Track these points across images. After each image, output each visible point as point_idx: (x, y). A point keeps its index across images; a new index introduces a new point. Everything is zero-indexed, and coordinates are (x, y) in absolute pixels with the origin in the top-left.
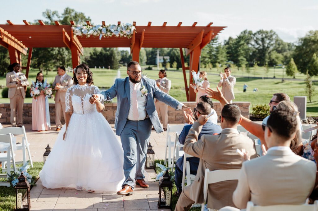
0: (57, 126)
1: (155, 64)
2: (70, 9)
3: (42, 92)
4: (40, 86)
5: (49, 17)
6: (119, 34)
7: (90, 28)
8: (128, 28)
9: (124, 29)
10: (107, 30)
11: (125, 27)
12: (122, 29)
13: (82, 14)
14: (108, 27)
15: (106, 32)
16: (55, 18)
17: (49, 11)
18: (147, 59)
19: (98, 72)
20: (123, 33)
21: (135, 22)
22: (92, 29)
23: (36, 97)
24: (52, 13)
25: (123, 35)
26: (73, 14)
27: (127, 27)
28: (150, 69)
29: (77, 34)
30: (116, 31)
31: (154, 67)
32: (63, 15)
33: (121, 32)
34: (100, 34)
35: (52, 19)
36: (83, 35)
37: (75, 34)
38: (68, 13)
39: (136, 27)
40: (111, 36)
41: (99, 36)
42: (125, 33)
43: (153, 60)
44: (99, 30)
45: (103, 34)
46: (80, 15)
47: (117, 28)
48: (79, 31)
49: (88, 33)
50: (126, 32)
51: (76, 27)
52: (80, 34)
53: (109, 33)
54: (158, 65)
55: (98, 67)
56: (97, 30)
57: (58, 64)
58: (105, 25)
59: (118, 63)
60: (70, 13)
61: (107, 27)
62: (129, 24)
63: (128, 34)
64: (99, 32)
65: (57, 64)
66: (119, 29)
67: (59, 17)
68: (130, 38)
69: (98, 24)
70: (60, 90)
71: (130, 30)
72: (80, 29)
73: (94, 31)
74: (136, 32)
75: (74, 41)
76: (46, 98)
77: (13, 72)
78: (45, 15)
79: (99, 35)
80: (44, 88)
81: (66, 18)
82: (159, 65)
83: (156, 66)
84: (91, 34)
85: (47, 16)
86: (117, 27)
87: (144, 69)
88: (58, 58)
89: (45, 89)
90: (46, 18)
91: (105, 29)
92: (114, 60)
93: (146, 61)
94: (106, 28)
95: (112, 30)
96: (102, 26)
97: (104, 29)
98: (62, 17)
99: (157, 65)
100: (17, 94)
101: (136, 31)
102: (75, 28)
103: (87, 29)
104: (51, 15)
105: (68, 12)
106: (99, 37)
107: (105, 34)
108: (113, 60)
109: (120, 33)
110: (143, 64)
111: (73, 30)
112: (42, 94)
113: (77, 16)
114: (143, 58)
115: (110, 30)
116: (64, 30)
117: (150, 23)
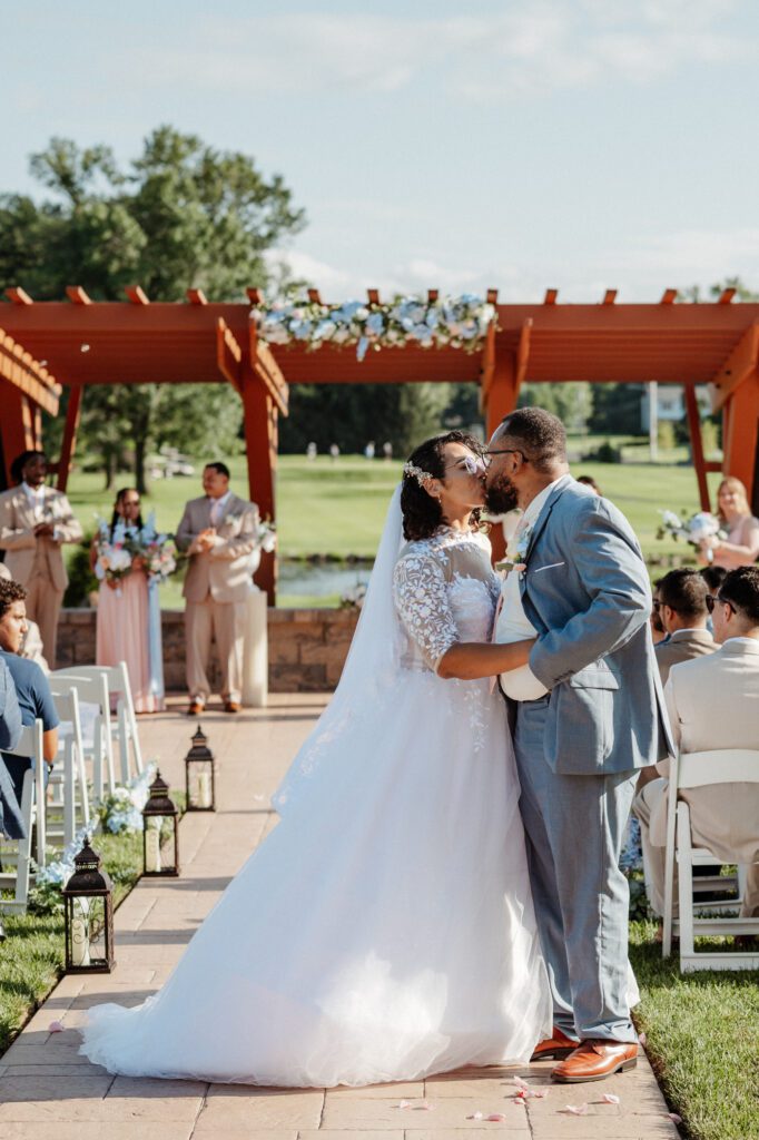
0: (193, 697)
1: (636, 429)
2: (176, 137)
3: (136, 560)
4: (127, 535)
5: (66, 180)
6: (434, 339)
7: (320, 313)
8: (469, 314)
9: (451, 317)
10: (386, 322)
11: (456, 308)
12: (445, 317)
13: (240, 160)
14: (390, 310)
15: (381, 330)
16: (98, 187)
17: (67, 149)
18: (596, 403)
19: (324, 476)
20: (449, 332)
21: (493, 292)
22: (329, 318)
23: (117, 580)
24: (80, 158)
25: (449, 342)
26: (192, 163)
27: (463, 310)
28: (607, 456)
29: (272, 338)
30: (421, 327)
31: (629, 445)
32: (139, 166)
33: (442, 328)
34: (359, 339)
35: (81, 191)
36: (294, 341)
37: (264, 339)
38: (164, 157)
39: (498, 308)
40: (401, 344)
41: (357, 344)
42: (454, 333)
43: (630, 406)
44: (356, 321)
45: (369, 336)
46: (230, 165)
47: (426, 315)
48: (281, 326)
49: (312, 333)
50: (462, 329)
51: (269, 312)
52: (281, 338)
53: (393, 335)
54: (654, 433)
55: (323, 450)
56: (349, 320)
57: (110, 433)
58: (377, 303)
59: (437, 423)
60: (175, 157)
61: (385, 309)
62: (470, 299)
63: (469, 335)
64: (355, 329)
65: (106, 431)
66: (433, 318)
67: (120, 181)
68: (474, 350)
69: (350, 300)
70: (214, 552)
71: (476, 319)
72: (282, 318)
73: (338, 327)
74: (500, 330)
75: (258, 367)
76: (150, 584)
77: (20, 487)
78: (47, 167)
79: (354, 341)
80: (144, 546)
81: (154, 187)
82: (660, 437)
83: (641, 440)
84: (326, 338)
85: (52, 176)
86: (427, 310)
87: (577, 459)
88: (112, 400)
89: (150, 550)
90: (51, 184)
91: (378, 318)
92: (414, 410)
93: (588, 412)
94: (383, 313)
95: (407, 323)
96: (368, 307)
97: (374, 317)
98: (133, 180)
99: (646, 434)
100: (36, 572)
101: (498, 322)
102: (264, 313)
103: (312, 318)
104: (75, 165)
105: (168, 151)
106: (354, 348)
107: (379, 334)
108: (404, 407)
109: (437, 334)
110: (573, 430)
111: (255, 325)
112: (137, 570)
113: (214, 174)
114: (571, 398)
115: (396, 322)
116: (222, 323)
117: (552, 294)
